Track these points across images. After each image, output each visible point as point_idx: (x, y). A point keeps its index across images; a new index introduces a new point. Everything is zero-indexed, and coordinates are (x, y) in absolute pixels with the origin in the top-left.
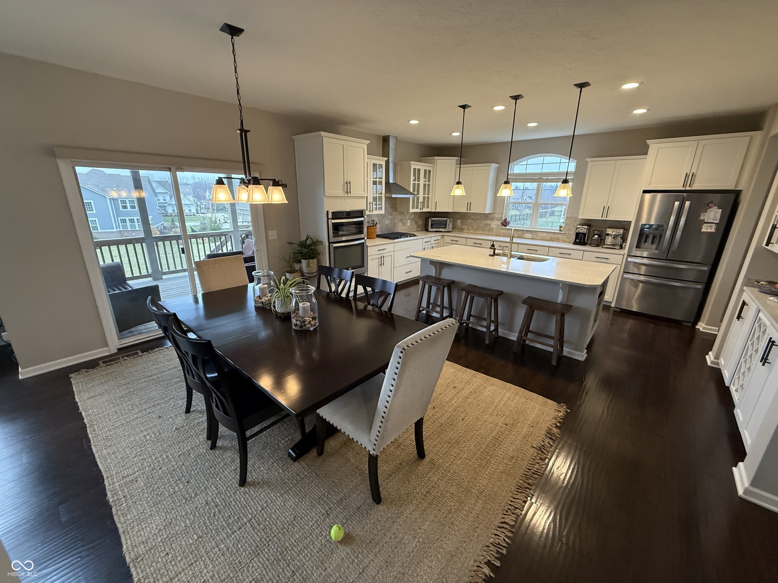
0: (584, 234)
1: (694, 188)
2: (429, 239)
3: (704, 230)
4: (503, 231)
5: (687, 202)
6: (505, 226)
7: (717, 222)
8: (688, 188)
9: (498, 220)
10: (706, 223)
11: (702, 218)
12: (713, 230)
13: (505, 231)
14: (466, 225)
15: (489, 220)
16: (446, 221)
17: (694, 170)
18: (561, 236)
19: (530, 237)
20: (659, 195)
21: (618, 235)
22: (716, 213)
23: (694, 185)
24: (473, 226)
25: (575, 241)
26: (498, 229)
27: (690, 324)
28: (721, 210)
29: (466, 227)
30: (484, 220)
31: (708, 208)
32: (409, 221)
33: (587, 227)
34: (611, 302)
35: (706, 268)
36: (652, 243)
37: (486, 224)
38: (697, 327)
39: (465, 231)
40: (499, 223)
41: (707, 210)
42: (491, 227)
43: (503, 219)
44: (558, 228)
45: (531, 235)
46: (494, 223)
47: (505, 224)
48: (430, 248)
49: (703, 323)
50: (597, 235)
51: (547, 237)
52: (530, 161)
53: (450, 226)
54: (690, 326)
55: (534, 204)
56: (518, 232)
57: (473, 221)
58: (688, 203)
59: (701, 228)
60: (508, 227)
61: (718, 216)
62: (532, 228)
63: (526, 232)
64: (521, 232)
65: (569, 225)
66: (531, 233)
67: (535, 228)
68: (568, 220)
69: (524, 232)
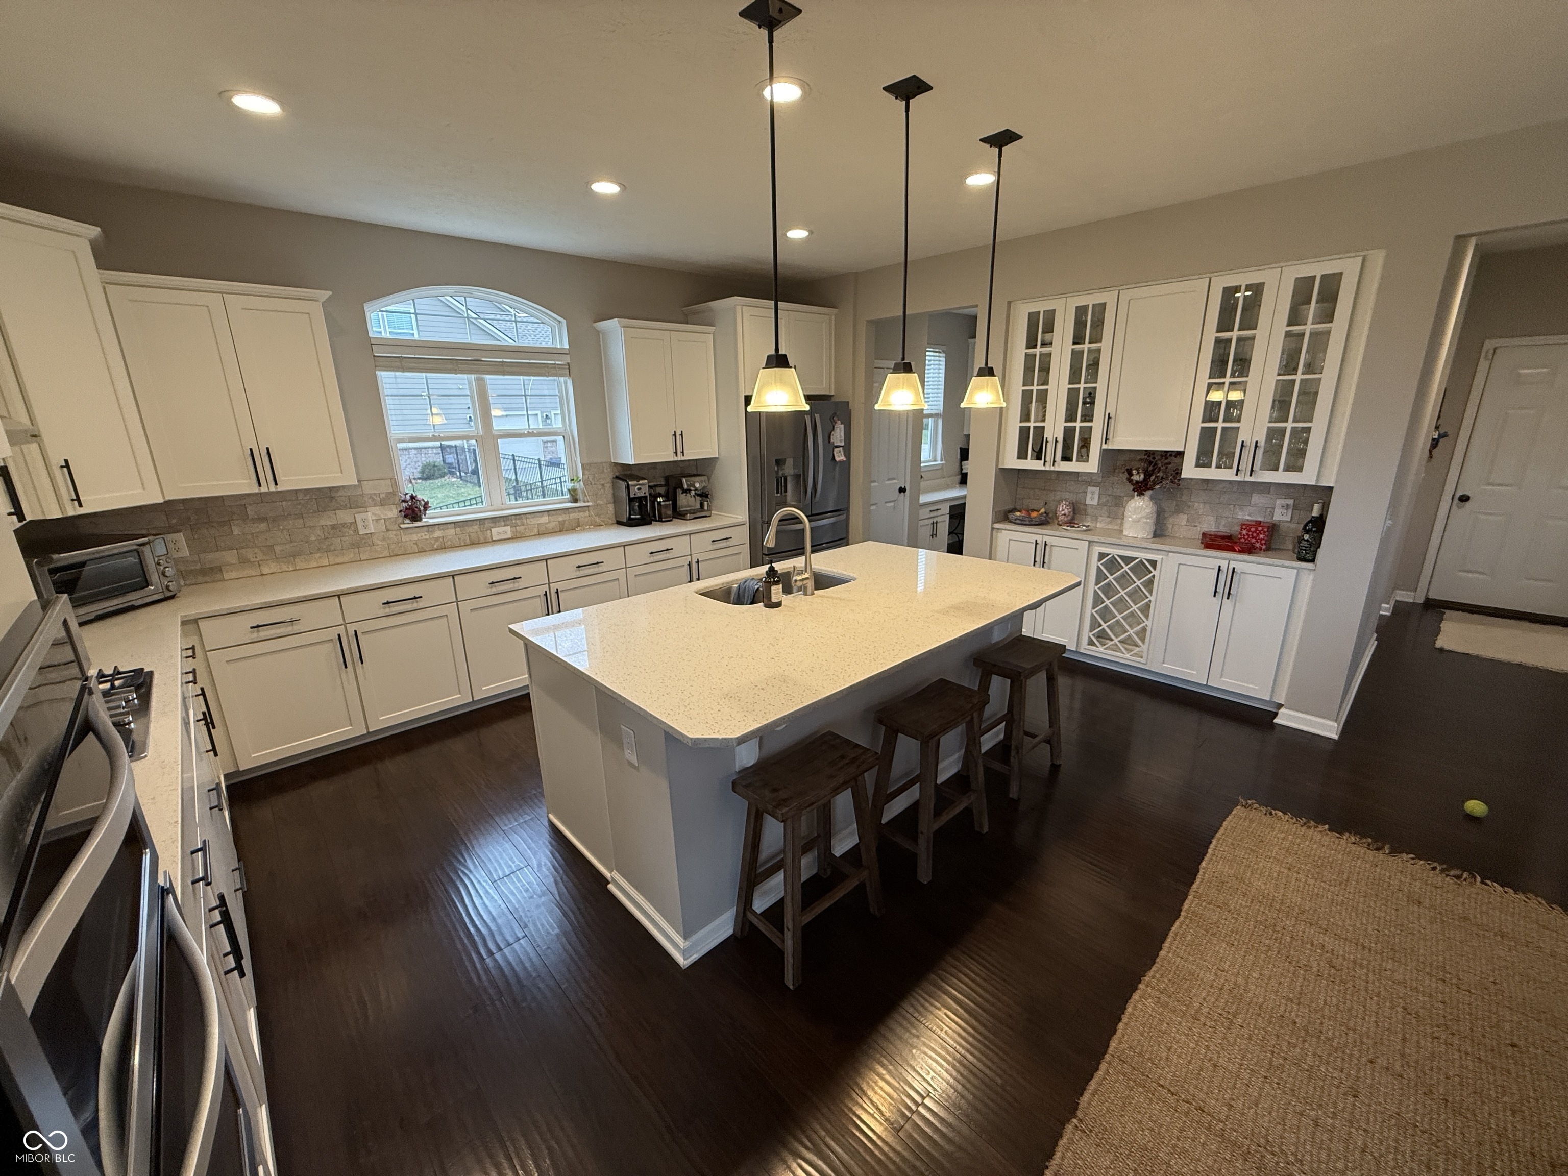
3: (837, 458)
4: (415, 537)
6: (417, 519)
7: (844, 444)
9: (384, 504)
10: (836, 447)
11: (832, 440)
12: (843, 458)
13: (424, 535)
14: (229, 548)
18: (581, 514)
19: (509, 535)
24: (271, 547)
25: (629, 518)
26: (391, 534)
28: (843, 425)
30: (321, 511)
31: (834, 423)
35: (844, 516)
37: (333, 527)
39: (227, 576)
40: (392, 512)
41: (834, 426)
42: (362, 531)
43: (402, 495)
44: (568, 496)
45: (507, 529)
46: (369, 516)
47: (412, 512)
50: (659, 495)
51: (550, 526)
56: (469, 529)
57: (259, 528)
58: (817, 418)
60: (425, 520)
61: (843, 435)
62: (492, 508)
63: (492, 525)
64: (476, 527)
65: (591, 484)
66: (508, 522)
67: (503, 507)
68: (587, 472)
69: (487, 525)
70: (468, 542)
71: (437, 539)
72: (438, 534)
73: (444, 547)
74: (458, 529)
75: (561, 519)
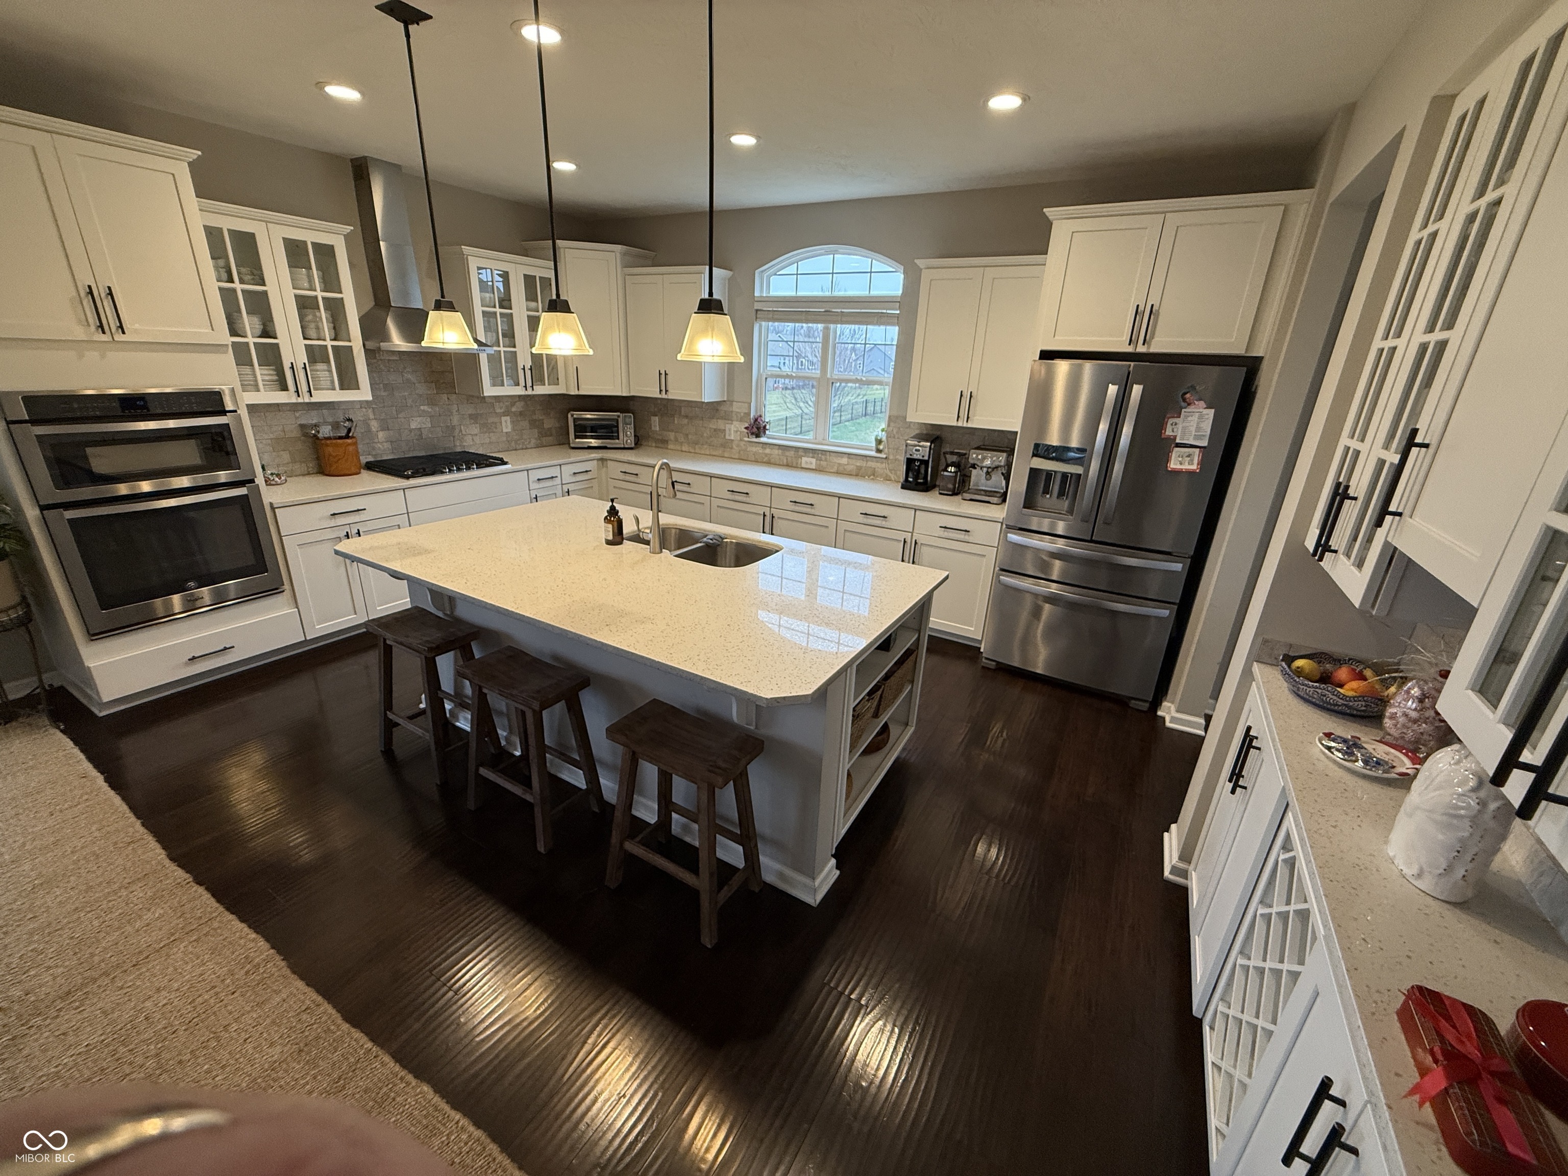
0: (926, 463)
1: (1156, 347)
2: (555, 472)
3: (1173, 465)
4: (754, 449)
5: (1135, 386)
6: (758, 436)
7: (1205, 443)
8: (1141, 349)
9: (741, 420)
10: (1179, 445)
11: (1169, 432)
12: (1194, 467)
13: (759, 449)
14: (672, 431)
15: (722, 418)
16: (617, 421)
17: (1154, 300)
18: (879, 465)
19: (814, 466)
20: (1088, 366)
21: (997, 467)
22: (1201, 417)
23: (1156, 339)
24: (687, 435)
25: (906, 480)
26: (742, 444)
27: (1145, 706)
28: (1213, 411)
29: (672, 435)
30: (712, 418)
31: (1183, 404)
32: (506, 419)
33: (929, 444)
34: (980, 642)
35: (1178, 567)
36: (1061, 494)
37: (715, 430)
38: (1160, 713)
39: (670, 446)
40: (742, 427)
41: (1181, 408)
42: (727, 437)
43: (752, 417)
44: (874, 444)
45: (814, 460)
46: (733, 428)
47: (756, 430)
48: (559, 492)
49: (1172, 702)
50: (952, 464)
51: (850, 468)
52: (806, 266)
53: (627, 435)
54: (1145, 709)
55: (819, 380)
56: (788, 453)
57: (685, 421)
58: (1137, 390)
59: (1168, 460)
60: (763, 439)
61: (1207, 427)
62: (817, 441)
63: (803, 454)
64: (792, 453)
65: (894, 437)
66: (816, 455)
67: (824, 442)
68: (892, 424)
69: (800, 453)
70: (785, 463)
71: (766, 455)
72: (768, 451)
73: (769, 463)
74: (780, 451)
75: (858, 464)
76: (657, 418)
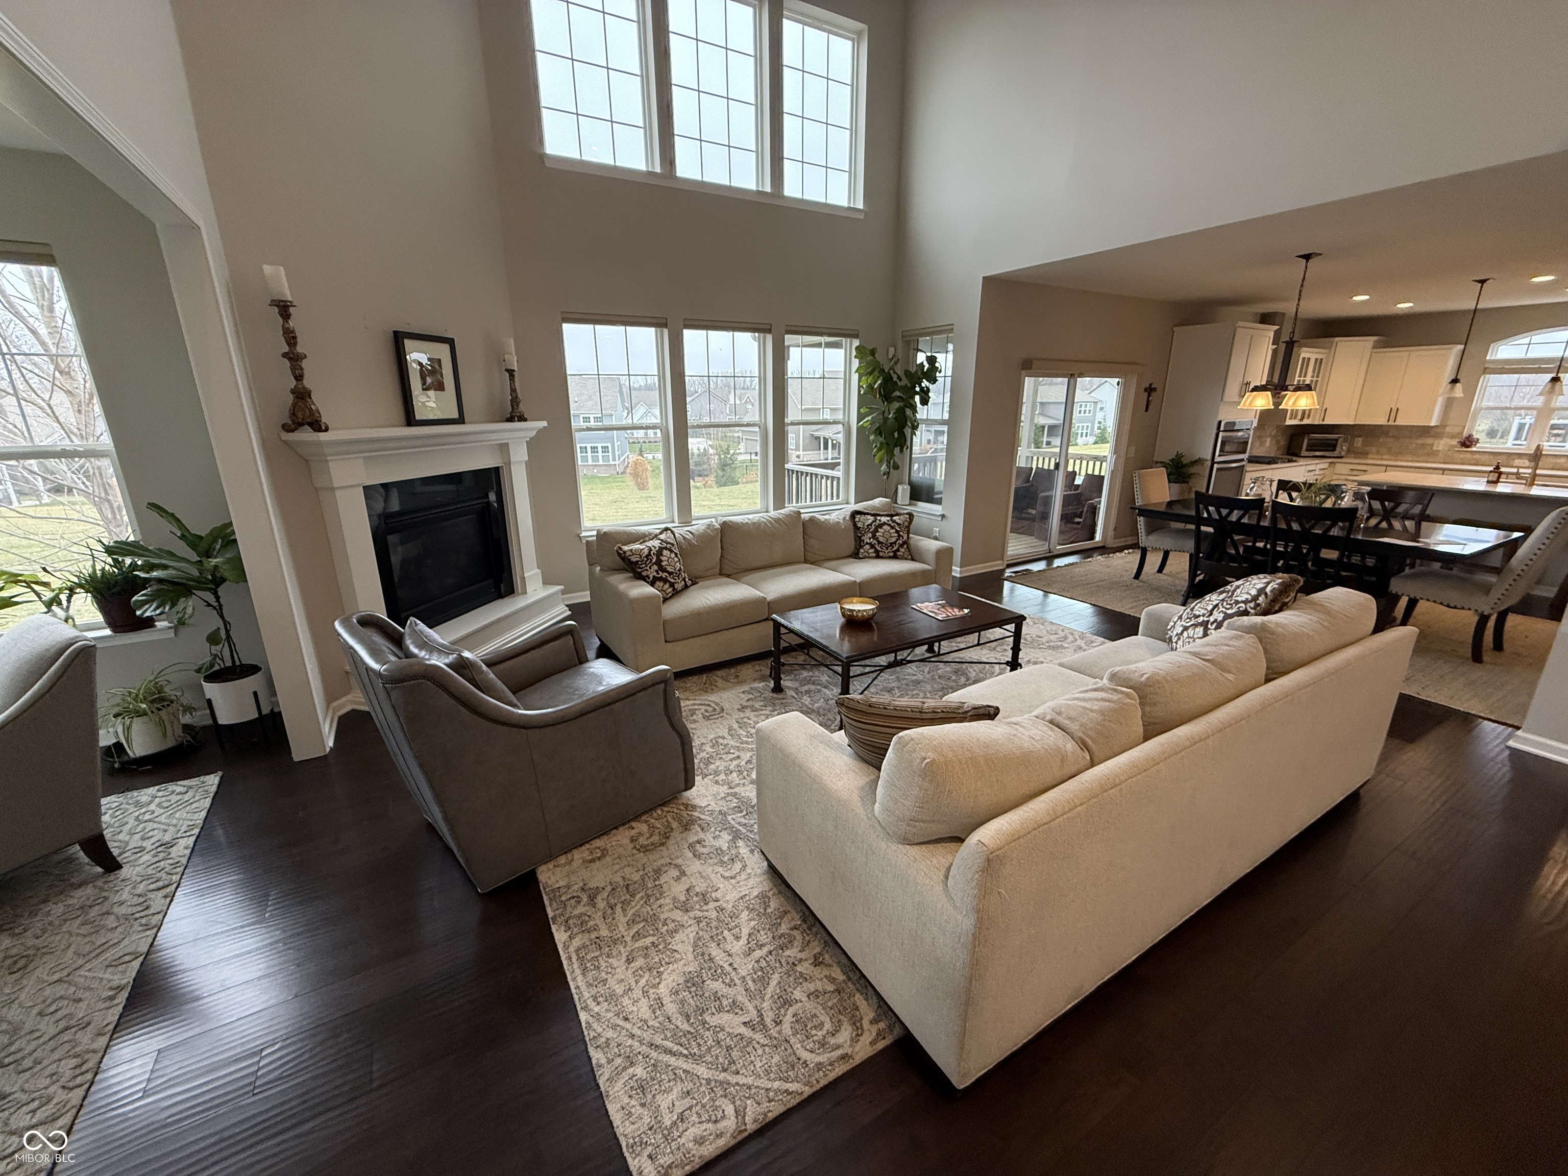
2: (1313, 467)
4: (1461, 455)
6: (1468, 447)
9: (1453, 437)
13: (1469, 456)
14: (1375, 446)
15: (1433, 437)
16: (1337, 440)
19: (1526, 465)
24: (1391, 448)
26: (1449, 452)
29: (1374, 450)
30: (1420, 437)
32: (1269, 439)
37: (1422, 445)
39: (1370, 456)
40: (1455, 442)
42: (1435, 448)
43: (1465, 434)
45: (1527, 462)
46: (1442, 442)
47: (1468, 443)
52: (1539, 338)
53: (1342, 448)
55: (1540, 410)
56: (1499, 457)
57: (1392, 440)
60: (1474, 449)
63: (1516, 458)
64: (1505, 457)
69: (1513, 458)
71: (1476, 459)
72: (1478, 457)
73: (1478, 464)
74: (1492, 456)
76: (1360, 439)
